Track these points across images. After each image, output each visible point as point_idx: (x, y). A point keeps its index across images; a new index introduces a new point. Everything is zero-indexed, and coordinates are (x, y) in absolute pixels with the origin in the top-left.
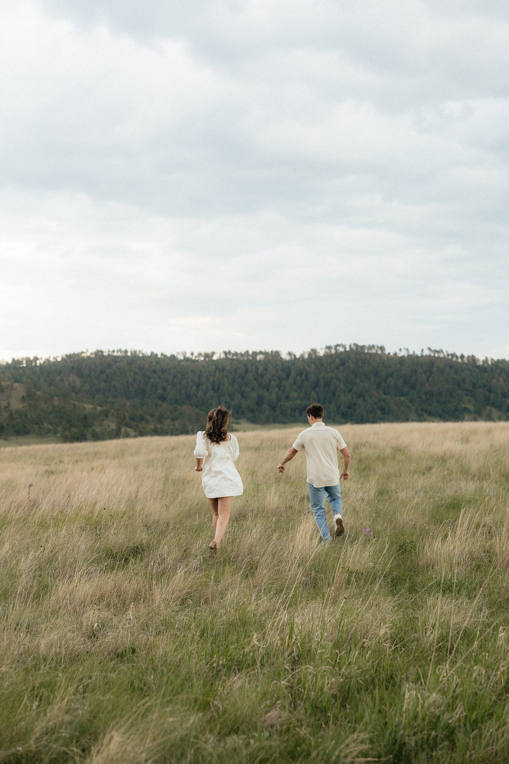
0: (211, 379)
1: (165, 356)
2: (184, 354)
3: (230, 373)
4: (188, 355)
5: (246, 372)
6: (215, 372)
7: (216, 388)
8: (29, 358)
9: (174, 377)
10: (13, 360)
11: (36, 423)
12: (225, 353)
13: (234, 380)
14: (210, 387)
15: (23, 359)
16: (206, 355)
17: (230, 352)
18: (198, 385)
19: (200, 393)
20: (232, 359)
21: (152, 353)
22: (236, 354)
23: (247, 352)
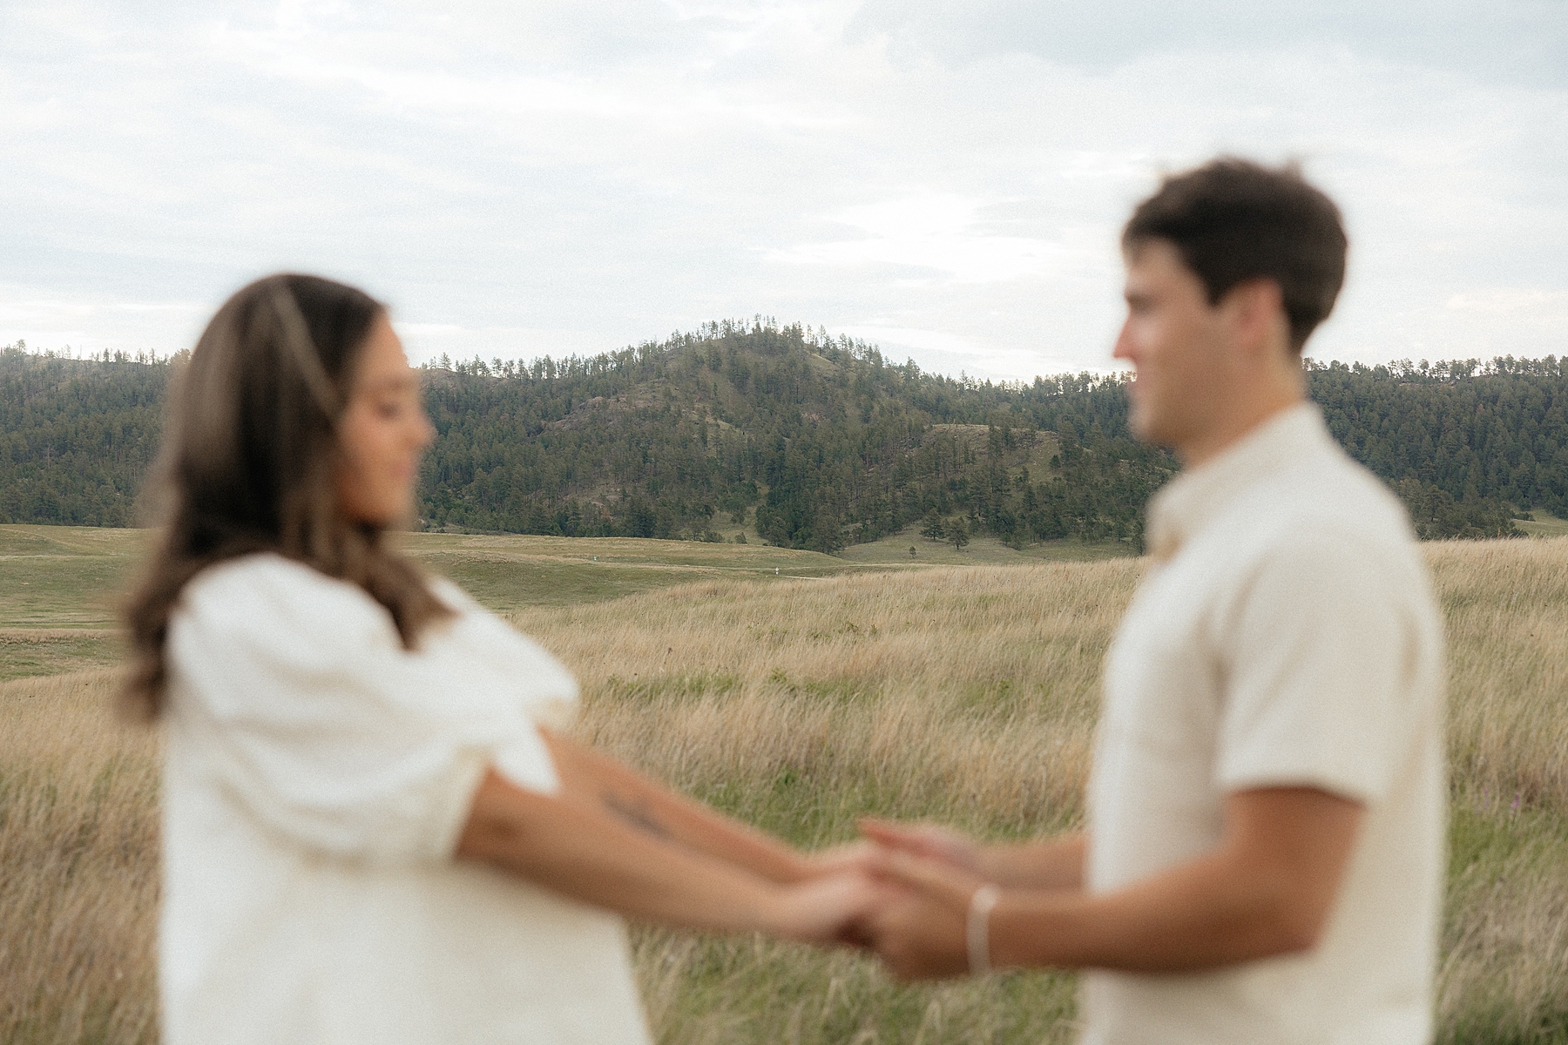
0: (1466, 419)
1: (1364, 370)
2: (1407, 365)
3: (1511, 407)
4: (1416, 368)
5: (1548, 405)
6: (1476, 406)
7: (1477, 439)
8: (1071, 378)
9: (1383, 416)
10: (1038, 380)
11: (1082, 515)
12: (1500, 363)
13: (1518, 424)
14: (1464, 437)
15: (1057, 379)
16: (1457, 368)
17: (1510, 360)
18: (1437, 433)
19: (1441, 452)
20: (1516, 377)
21: (1334, 363)
22: (1525, 364)
23: (1551, 359)
